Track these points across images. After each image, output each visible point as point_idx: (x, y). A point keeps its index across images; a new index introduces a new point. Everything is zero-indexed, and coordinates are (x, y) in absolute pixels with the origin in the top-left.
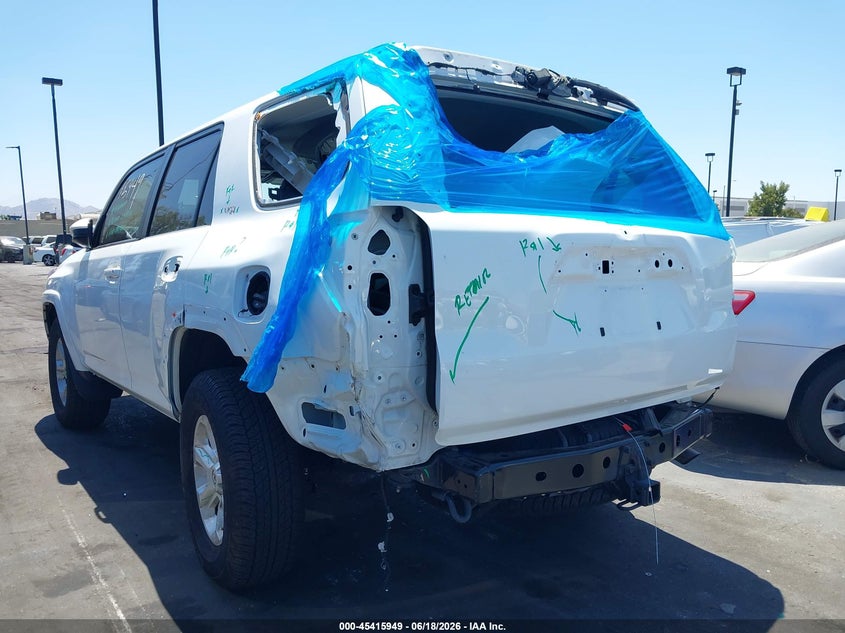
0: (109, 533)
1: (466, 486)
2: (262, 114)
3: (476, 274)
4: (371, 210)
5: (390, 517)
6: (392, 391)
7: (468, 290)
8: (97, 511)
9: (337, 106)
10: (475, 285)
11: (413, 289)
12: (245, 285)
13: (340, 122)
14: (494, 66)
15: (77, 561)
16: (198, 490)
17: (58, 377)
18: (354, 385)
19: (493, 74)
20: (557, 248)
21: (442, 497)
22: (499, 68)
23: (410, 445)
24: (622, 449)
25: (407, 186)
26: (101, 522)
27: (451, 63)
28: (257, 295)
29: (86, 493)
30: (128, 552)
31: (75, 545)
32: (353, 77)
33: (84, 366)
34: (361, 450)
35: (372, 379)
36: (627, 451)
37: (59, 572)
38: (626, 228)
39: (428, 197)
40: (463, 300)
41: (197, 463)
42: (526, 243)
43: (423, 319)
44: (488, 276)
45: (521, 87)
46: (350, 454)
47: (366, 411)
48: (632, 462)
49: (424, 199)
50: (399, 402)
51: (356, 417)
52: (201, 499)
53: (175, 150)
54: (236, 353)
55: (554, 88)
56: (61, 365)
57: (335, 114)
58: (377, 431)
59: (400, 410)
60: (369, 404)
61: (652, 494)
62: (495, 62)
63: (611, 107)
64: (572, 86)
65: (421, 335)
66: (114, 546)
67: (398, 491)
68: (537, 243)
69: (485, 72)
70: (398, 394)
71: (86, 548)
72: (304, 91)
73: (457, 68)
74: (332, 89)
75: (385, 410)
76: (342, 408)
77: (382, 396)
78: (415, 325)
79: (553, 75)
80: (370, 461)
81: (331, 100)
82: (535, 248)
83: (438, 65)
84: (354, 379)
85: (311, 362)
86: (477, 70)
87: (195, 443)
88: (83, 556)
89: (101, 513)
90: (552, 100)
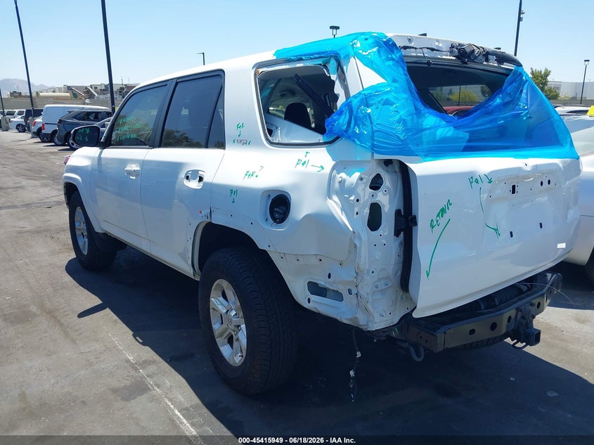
0: (148, 353)
1: (426, 341)
2: (260, 70)
3: (443, 204)
4: (373, 161)
5: (359, 354)
6: (379, 280)
7: (438, 215)
8: (134, 336)
9: (334, 77)
10: (443, 211)
11: (398, 213)
12: (267, 202)
13: (338, 89)
14: (437, 43)
15: (133, 373)
16: (213, 326)
17: (77, 233)
18: (356, 277)
19: (437, 50)
20: (490, 182)
21: (406, 345)
22: (440, 45)
23: (388, 313)
24: (518, 310)
25: (400, 145)
26: (140, 345)
27: (412, 45)
28: (276, 209)
29: (120, 321)
30: (165, 366)
31: (128, 361)
32: (348, 57)
33: (102, 230)
34: (357, 318)
35: (368, 272)
36: (521, 311)
37: (124, 381)
38: (526, 161)
39: (414, 152)
40: (435, 223)
41: (213, 309)
42: (473, 179)
43: (402, 233)
44: (450, 205)
45: (454, 58)
46: (347, 319)
47: (362, 292)
48: (523, 317)
49: (410, 153)
50: (384, 287)
51: (353, 296)
52: (216, 333)
53: (177, 84)
54: (260, 247)
55: (476, 57)
56: (81, 226)
57: (333, 82)
58: (369, 306)
59: (382, 291)
60: (366, 289)
61: (534, 338)
62: (438, 41)
63: (506, 66)
64: (487, 55)
65: (401, 243)
66: (154, 362)
67: (375, 341)
68: (479, 179)
69: (433, 50)
70: (383, 282)
71: (136, 363)
72: (300, 60)
73: (416, 48)
74: (328, 62)
75: (374, 292)
76: (343, 289)
77: (374, 283)
78: (397, 237)
79: (475, 48)
80: (361, 324)
81: (328, 71)
82: (477, 182)
83: (405, 48)
84: (357, 274)
85: (319, 257)
86: (428, 48)
87: (211, 296)
88: (136, 369)
89: (137, 338)
90: (471, 65)
